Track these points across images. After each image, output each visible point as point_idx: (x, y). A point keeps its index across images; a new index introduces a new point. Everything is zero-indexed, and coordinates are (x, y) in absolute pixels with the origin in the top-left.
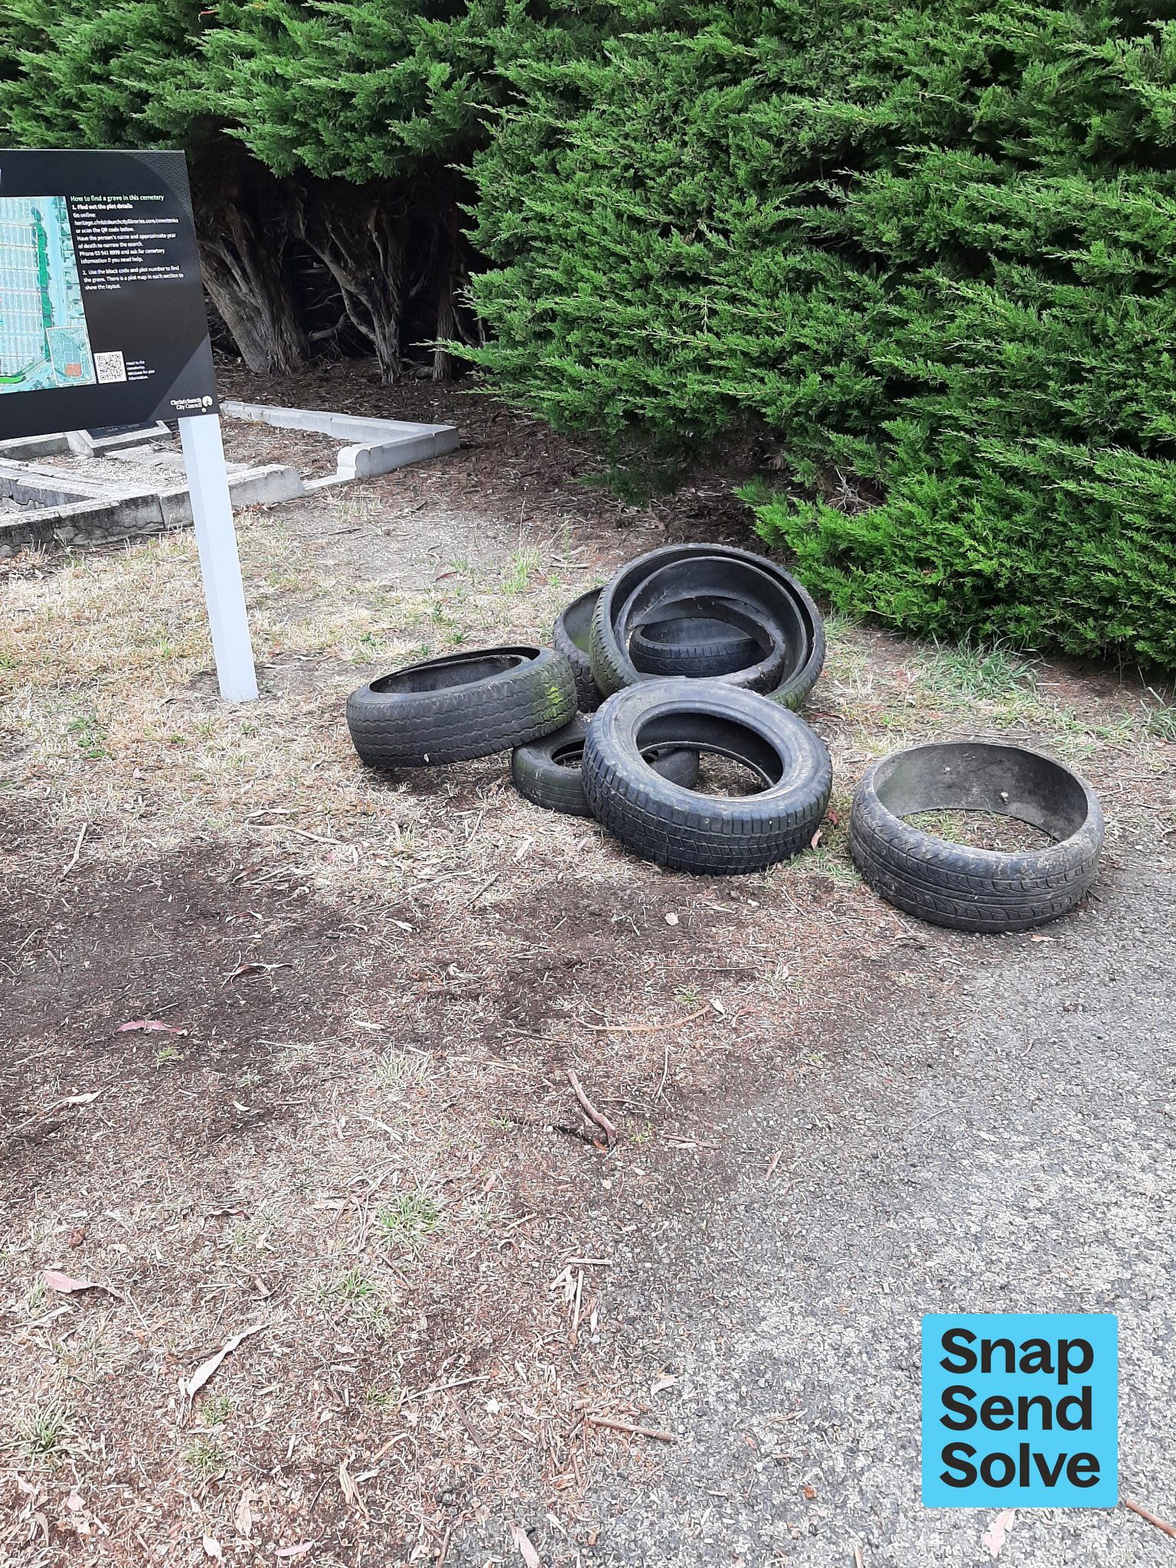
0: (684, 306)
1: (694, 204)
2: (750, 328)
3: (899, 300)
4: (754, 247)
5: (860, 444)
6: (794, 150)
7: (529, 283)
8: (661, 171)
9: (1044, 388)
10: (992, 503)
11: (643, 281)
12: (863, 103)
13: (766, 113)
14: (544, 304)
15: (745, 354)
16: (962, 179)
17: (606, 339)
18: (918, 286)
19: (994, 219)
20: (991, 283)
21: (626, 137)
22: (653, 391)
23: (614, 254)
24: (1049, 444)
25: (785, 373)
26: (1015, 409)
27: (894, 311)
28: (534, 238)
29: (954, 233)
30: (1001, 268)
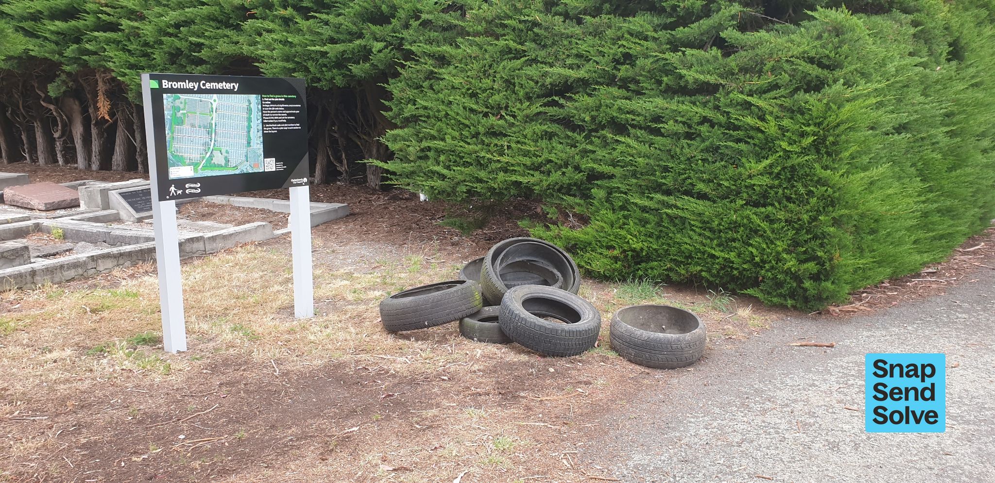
0: (496, 145)
1: (499, 105)
2: (526, 154)
3: (591, 143)
4: (526, 122)
5: (577, 200)
6: (543, 85)
7: (418, 136)
8: (485, 91)
9: (654, 175)
10: (637, 221)
11: (476, 135)
12: (573, 69)
13: (532, 71)
14: (425, 144)
15: (524, 165)
16: (615, 98)
17: (458, 159)
18: (599, 138)
19: (628, 113)
20: (629, 136)
21: (468, 77)
22: (480, 181)
23: (463, 124)
24: (658, 196)
25: (542, 172)
26: (643, 184)
27: (589, 147)
28: (421, 116)
29: (613, 118)
30: (632, 131)
